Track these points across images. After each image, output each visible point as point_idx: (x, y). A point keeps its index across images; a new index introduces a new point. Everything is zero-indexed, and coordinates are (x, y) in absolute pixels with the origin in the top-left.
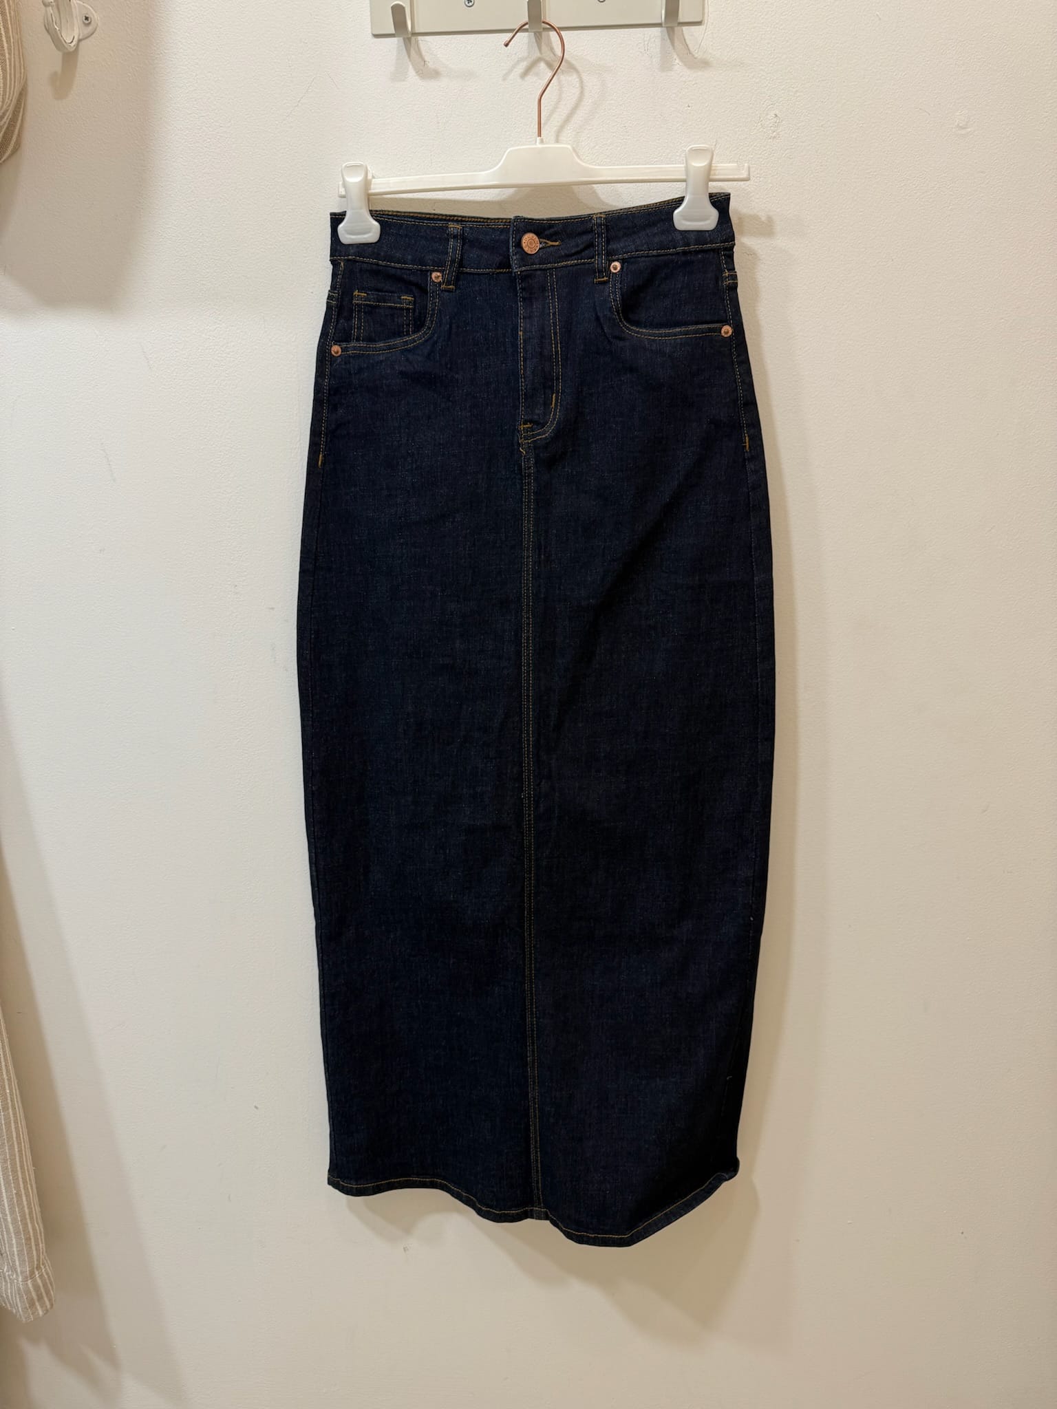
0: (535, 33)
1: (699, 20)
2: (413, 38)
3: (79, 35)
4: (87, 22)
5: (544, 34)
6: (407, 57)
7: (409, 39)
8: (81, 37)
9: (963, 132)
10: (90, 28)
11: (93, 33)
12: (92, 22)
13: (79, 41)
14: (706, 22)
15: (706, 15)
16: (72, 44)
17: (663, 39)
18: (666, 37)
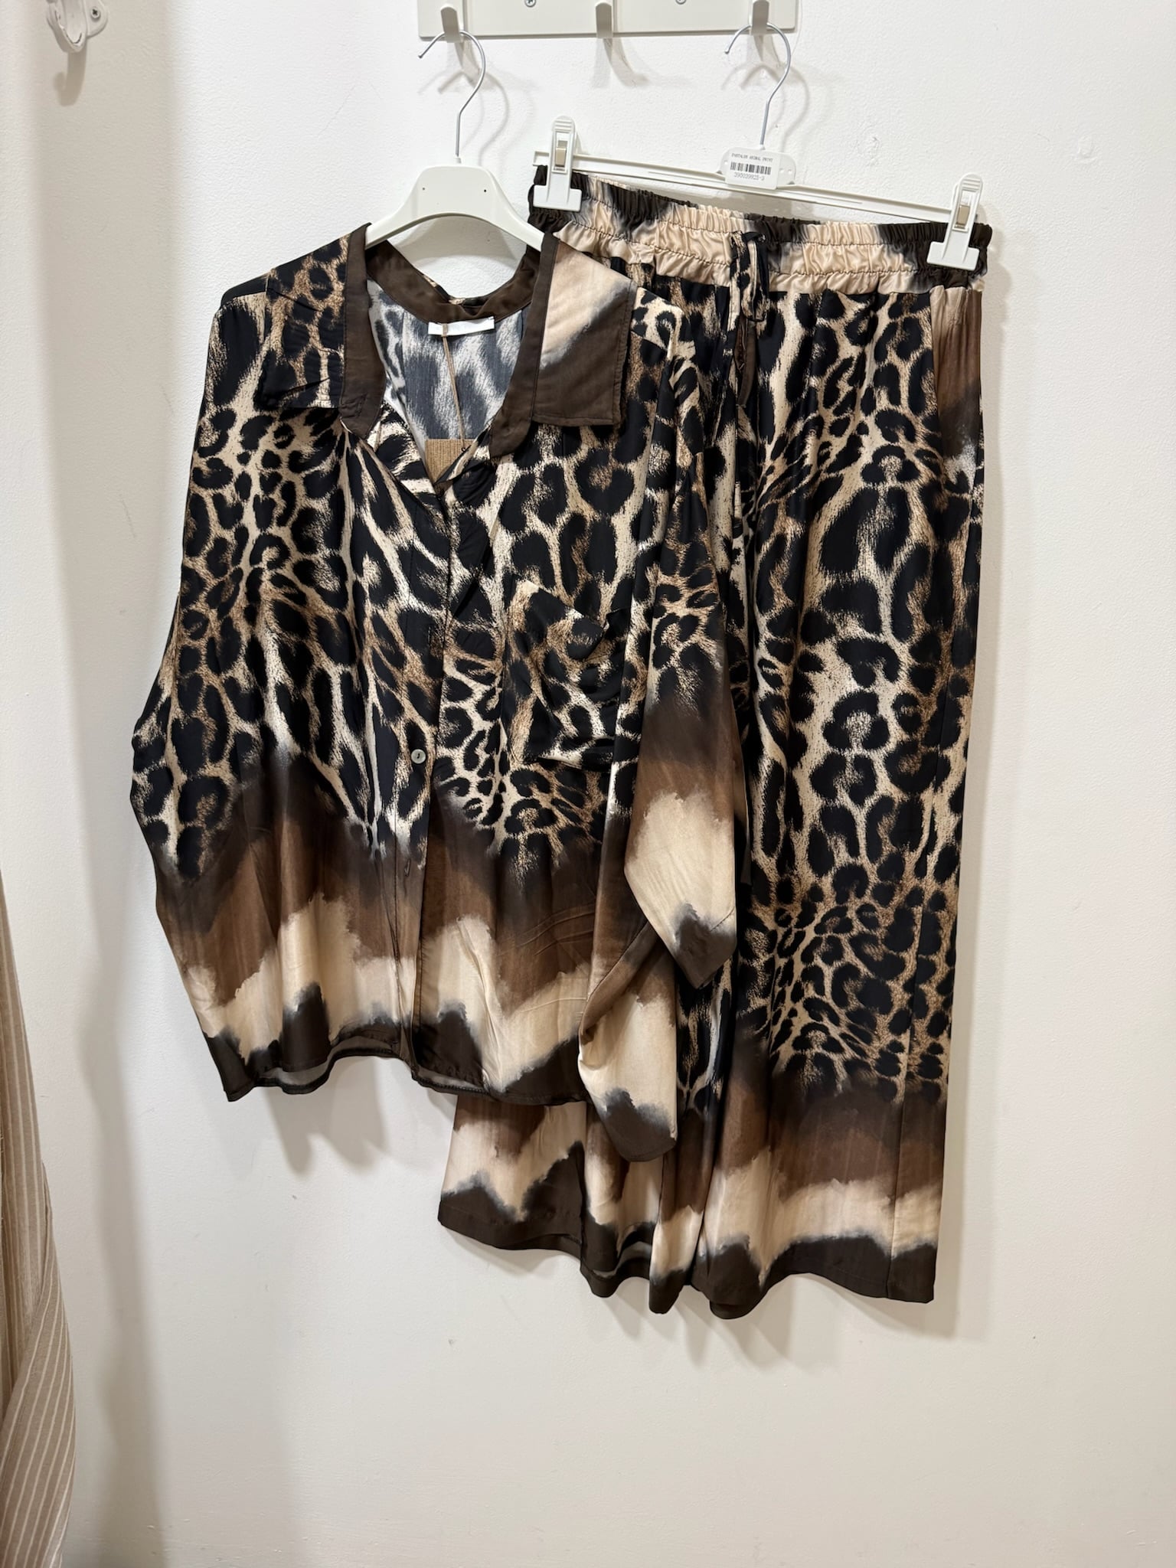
0: (605, 40)
1: (791, 27)
2: (466, 42)
3: (87, 32)
4: (95, 17)
5: (615, 40)
6: (458, 64)
7: (462, 45)
8: (89, 34)
9: (1087, 161)
10: (99, 24)
11: (102, 30)
12: (102, 19)
13: (88, 38)
14: (799, 28)
15: (799, 21)
16: (79, 44)
17: (749, 48)
18: (754, 45)
